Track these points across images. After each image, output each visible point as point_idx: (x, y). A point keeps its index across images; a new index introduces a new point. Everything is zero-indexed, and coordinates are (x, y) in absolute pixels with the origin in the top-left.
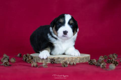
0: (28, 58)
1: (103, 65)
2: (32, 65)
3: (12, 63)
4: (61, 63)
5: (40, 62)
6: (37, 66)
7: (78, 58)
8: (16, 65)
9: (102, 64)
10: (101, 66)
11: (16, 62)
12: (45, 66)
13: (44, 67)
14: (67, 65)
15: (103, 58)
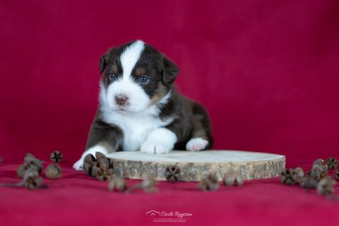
0: (98, 166)
1: (325, 187)
2: (111, 185)
3: (50, 179)
4: (199, 179)
5: (135, 177)
6: (125, 188)
7: (248, 164)
8: (62, 186)
9: (323, 182)
10: (320, 188)
11: (61, 178)
12: (150, 187)
13: (147, 191)
14: (217, 186)
15: (323, 164)
